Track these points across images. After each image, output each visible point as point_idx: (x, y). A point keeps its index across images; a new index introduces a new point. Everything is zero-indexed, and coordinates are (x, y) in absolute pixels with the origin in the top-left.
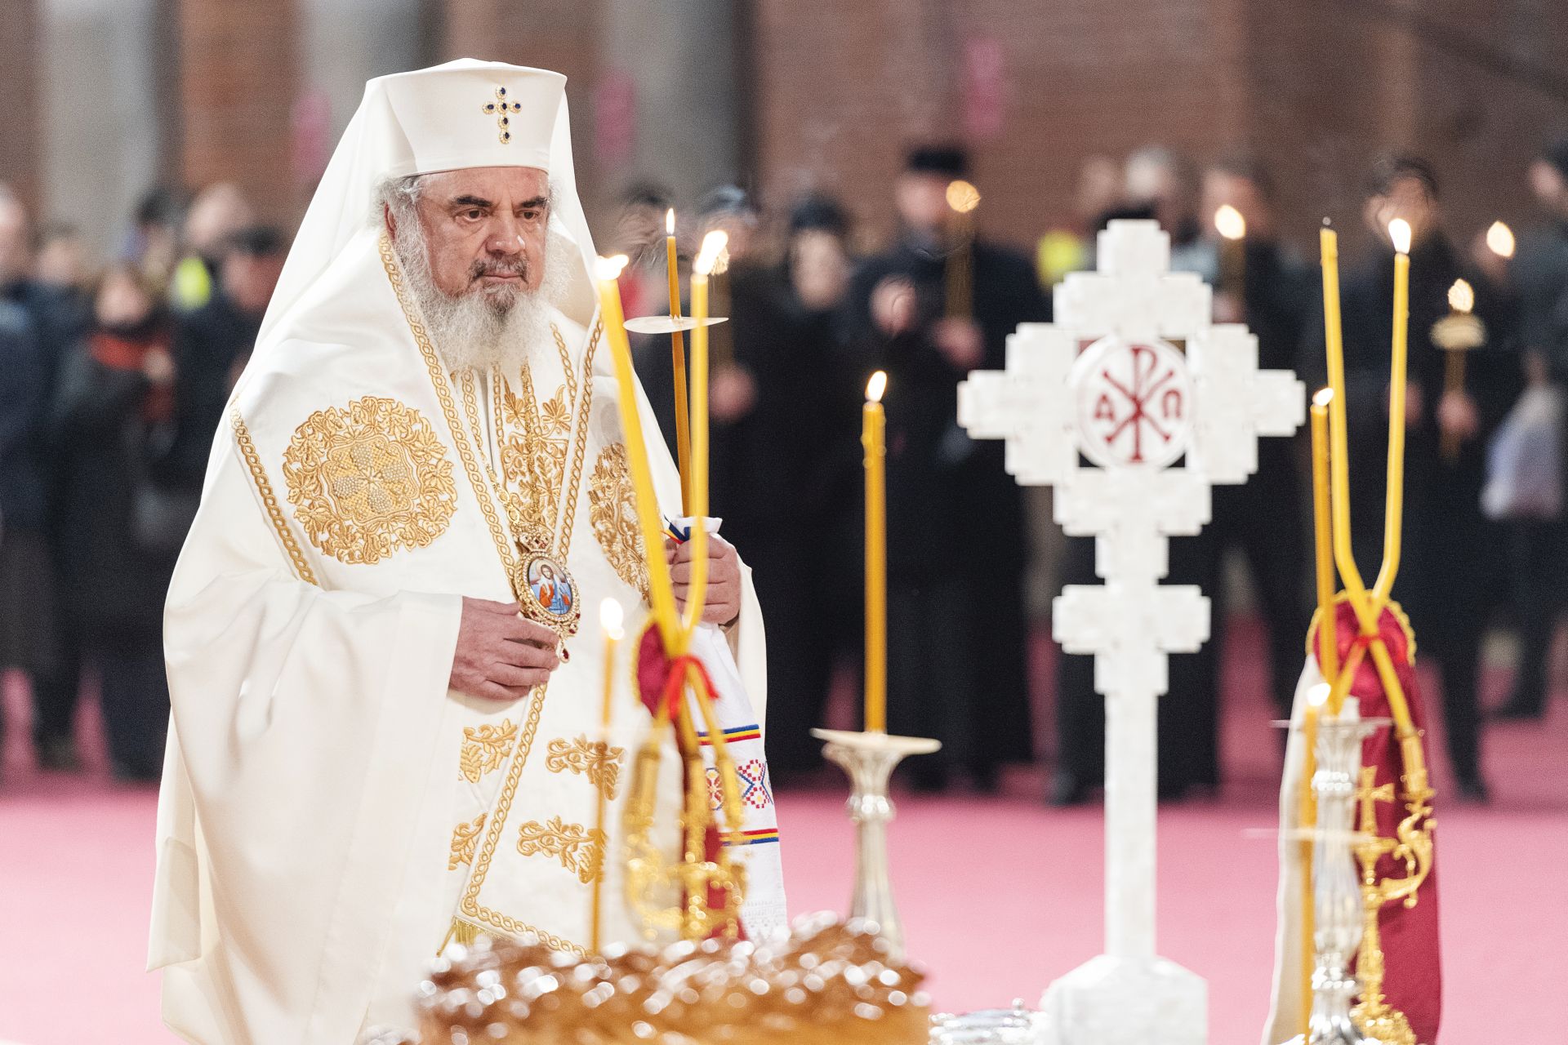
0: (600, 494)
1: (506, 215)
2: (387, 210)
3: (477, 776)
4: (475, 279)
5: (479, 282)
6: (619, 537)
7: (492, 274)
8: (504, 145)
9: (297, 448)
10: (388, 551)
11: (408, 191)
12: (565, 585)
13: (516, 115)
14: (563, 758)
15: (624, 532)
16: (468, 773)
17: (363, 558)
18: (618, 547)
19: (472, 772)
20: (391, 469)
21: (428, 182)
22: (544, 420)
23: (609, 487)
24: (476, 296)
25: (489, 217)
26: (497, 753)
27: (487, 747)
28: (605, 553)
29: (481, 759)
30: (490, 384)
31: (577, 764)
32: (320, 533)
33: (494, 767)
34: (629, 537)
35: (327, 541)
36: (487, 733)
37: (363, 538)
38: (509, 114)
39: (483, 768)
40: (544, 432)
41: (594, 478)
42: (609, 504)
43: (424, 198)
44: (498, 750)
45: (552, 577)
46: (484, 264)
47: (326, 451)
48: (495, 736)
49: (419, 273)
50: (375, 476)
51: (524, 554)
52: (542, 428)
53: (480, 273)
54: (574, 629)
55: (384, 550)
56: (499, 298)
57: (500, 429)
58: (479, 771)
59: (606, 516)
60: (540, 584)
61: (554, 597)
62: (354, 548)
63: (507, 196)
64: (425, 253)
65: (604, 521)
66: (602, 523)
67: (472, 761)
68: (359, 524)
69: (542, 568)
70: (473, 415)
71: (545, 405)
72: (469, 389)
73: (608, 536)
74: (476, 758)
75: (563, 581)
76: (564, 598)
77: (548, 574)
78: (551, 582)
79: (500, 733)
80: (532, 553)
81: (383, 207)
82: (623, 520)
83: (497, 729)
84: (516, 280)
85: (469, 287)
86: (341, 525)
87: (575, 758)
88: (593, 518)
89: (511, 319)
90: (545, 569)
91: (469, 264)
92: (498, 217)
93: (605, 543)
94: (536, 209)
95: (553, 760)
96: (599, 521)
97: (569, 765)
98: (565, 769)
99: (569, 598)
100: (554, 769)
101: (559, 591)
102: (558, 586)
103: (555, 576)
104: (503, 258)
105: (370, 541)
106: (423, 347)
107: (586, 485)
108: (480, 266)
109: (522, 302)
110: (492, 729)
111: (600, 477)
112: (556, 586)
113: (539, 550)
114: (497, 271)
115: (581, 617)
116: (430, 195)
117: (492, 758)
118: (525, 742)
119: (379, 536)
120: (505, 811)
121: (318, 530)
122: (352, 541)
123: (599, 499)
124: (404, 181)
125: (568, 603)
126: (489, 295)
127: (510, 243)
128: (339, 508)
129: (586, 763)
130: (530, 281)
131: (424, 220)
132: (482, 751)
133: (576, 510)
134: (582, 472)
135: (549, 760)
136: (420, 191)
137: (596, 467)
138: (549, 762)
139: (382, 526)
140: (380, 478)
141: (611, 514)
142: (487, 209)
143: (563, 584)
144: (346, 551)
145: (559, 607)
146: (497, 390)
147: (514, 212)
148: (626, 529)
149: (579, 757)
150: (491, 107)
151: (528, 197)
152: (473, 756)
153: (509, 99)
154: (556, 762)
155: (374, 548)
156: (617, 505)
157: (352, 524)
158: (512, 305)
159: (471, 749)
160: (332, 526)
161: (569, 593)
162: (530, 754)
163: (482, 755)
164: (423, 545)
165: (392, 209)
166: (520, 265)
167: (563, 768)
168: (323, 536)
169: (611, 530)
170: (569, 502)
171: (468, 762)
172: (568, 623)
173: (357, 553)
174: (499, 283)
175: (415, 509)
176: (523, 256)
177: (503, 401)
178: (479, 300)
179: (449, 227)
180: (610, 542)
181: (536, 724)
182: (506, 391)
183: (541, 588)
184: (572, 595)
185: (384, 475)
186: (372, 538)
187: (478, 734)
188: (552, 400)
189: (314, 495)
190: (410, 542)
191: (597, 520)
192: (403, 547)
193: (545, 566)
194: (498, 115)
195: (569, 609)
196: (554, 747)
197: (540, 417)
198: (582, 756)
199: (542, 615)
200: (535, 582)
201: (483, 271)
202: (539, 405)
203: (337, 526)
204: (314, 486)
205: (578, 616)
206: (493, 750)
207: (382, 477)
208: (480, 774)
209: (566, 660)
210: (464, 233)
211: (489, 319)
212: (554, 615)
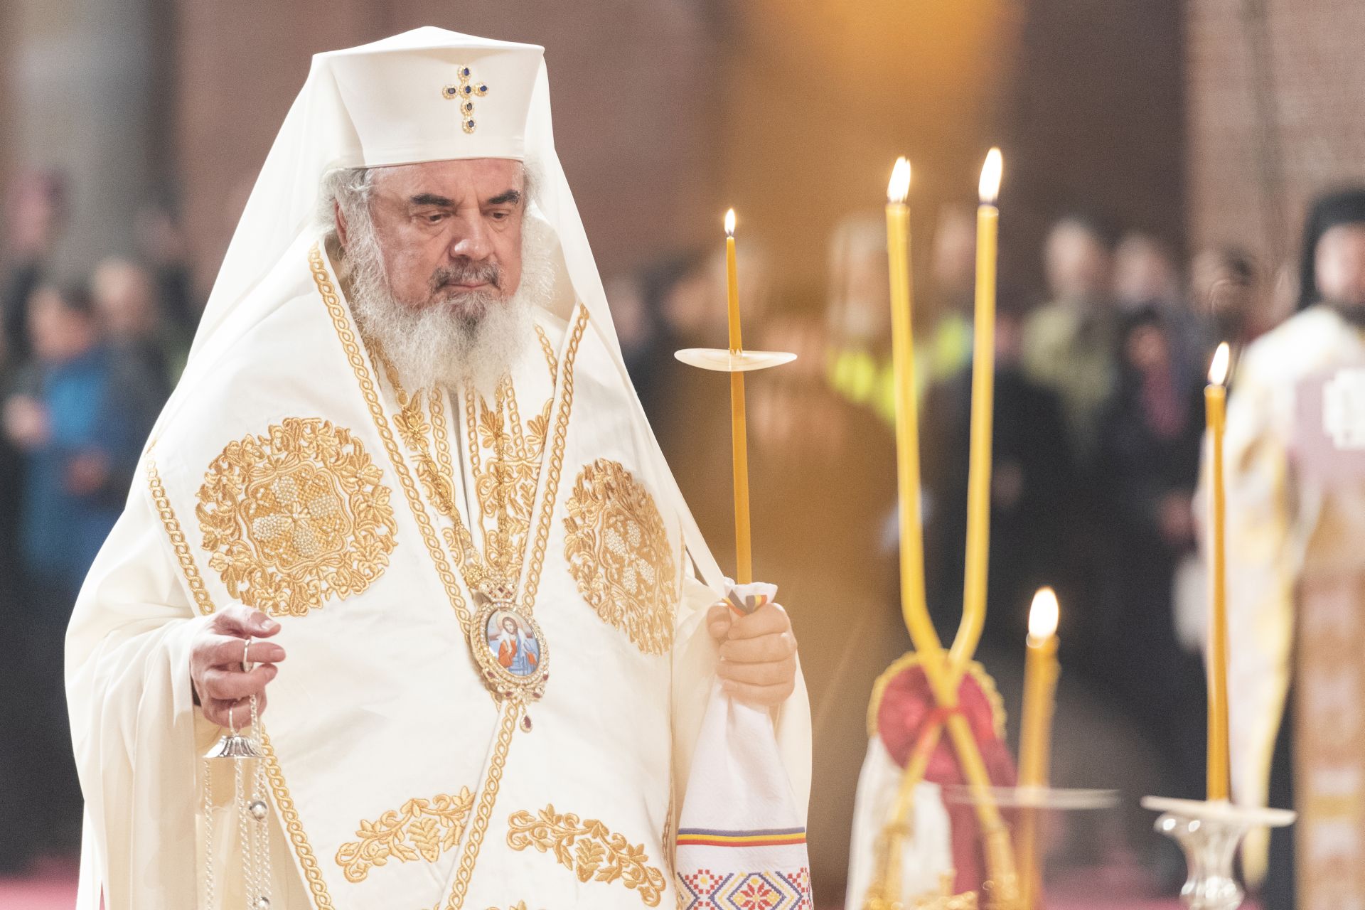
0: (578, 521)
1: (472, 215)
2: (337, 208)
3: (435, 854)
4: (438, 289)
5: (443, 293)
6: (601, 571)
7: (457, 283)
8: (468, 135)
9: (212, 486)
10: (318, 601)
11: (359, 188)
12: (532, 641)
13: (483, 98)
14: (527, 833)
15: (608, 564)
16: (424, 852)
17: (289, 610)
18: (599, 583)
19: (429, 850)
20: (319, 502)
21: (381, 177)
22: (529, 441)
23: (590, 512)
24: (440, 307)
25: (452, 217)
26: (456, 826)
27: (444, 820)
28: (581, 591)
29: (439, 834)
30: (463, 404)
31: (542, 840)
32: (240, 582)
33: (453, 844)
34: (614, 571)
35: (248, 591)
36: (443, 805)
37: (289, 587)
38: (474, 98)
39: (441, 844)
40: (529, 455)
41: (571, 502)
42: (590, 532)
43: (377, 196)
44: (457, 823)
45: (515, 632)
46: (448, 273)
47: (244, 487)
48: (452, 807)
49: (375, 281)
50: (300, 513)
51: (484, 604)
52: (527, 450)
53: (444, 283)
54: (541, 693)
55: (314, 600)
56: (467, 310)
57: (475, 455)
58: (436, 848)
59: (585, 547)
60: (500, 640)
61: (516, 655)
62: (278, 598)
63: (471, 192)
64: (380, 257)
65: (582, 553)
66: (580, 556)
67: (428, 837)
68: (284, 571)
69: (503, 621)
70: (442, 440)
71: (530, 423)
72: (437, 409)
73: (586, 570)
74: (432, 834)
75: (529, 636)
76: (529, 657)
77: (511, 628)
78: (513, 637)
79: (458, 801)
80: (493, 603)
81: (332, 203)
82: (606, 550)
83: (454, 798)
84: (485, 288)
85: (431, 297)
86: (263, 573)
87: (541, 833)
88: (569, 549)
89: (482, 332)
90: (508, 623)
91: (431, 273)
92: (461, 217)
93: (581, 579)
94: (507, 205)
95: (514, 836)
96: (576, 554)
97: (534, 842)
98: (529, 847)
99: (535, 657)
100: (516, 846)
101: (523, 647)
102: (523, 642)
103: (520, 631)
104: (470, 264)
105: (297, 590)
106: (353, 357)
107: (561, 511)
108: (443, 276)
109: (495, 311)
110: (448, 800)
111: (579, 501)
112: (520, 642)
113: (503, 600)
114: (463, 281)
115: (549, 678)
116: (383, 190)
117: (451, 832)
118: (482, 816)
119: (308, 584)
120: (460, 896)
121: (237, 579)
122: (276, 591)
123: (576, 527)
124: (354, 175)
125: (533, 662)
126: (455, 306)
127: (477, 247)
128: (261, 554)
129: (554, 839)
130: (503, 288)
131: (377, 220)
132: (438, 825)
133: (548, 542)
134: (557, 496)
135: (511, 835)
136: (373, 188)
137: (575, 489)
138: (511, 837)
139: (310, 573)
140: (306, 514)
141: (591, 543)
142: (448, 208)
143: (528, 640)
144: (271, 603)
145: (522, 667)
146: (471, 410)
147: (481, 211)
148: (611, 561)
149: (546, 832)
150: (452, 91)
151: (498, 192)
152: (429, 831)
153: (474, 81)
154: (519, 838)
155: (302, 598)
156: (600, 533)
157: (276, 571)
158: (483, 316)
159: (426, 823)
160: (253, 575)
161: (536, 650)
162: (488, 829)
163: (439, 830)
164: (359, 591)
165: (343, 207)
166: (490, 272)
167: (527, 845)
168: (242, 586)
169: (591, 564)
170: (540, 532)
171: (423, 839)
172: (532, 686)
173: (283, 605)
174: (466, 292)
175: (349, 548)
176: (493, 260)
177: (479, 422)
178: (444, 312)
179: (406, 231)
180: (589, 578)
181: (495, 794)
182: (483, 409)
183: (501, 645)
184: (539, 653)
185: (311, 511)
186: (300, 587)
187: (432, 806)
188: (539, 417)
189: (231, 540)
190: (344, 589)
191: (572, 553)
192: (334, 597)
193: (508, 619)
194: (459, 100)
195: (534, 670)
196: (516, 821)
197: (524, 436)
198: (549, 831)
199: (501, 676)
200: (494, 638)
201: (446, 282)
202: (524, 423)
203: (259, 574)
204: (232, 529)
205: (546, 677)
206: (451, 824)
207: (309, 513)
208: (439, 852)
209: (529, 730)
210: (425, 237)
211: (455, 334)
212: (517, 677)
